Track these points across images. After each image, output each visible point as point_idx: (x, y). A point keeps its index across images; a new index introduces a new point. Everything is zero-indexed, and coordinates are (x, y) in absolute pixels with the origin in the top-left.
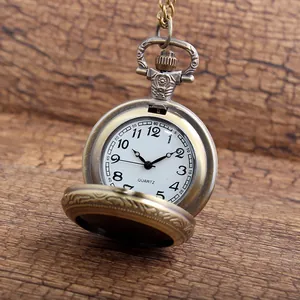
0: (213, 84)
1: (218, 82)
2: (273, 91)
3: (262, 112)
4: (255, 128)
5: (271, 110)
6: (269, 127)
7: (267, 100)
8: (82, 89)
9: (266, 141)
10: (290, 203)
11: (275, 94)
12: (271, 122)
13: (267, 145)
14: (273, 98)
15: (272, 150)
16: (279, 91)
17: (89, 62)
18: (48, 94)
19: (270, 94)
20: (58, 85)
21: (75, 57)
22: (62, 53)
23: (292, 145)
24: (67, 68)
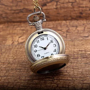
0: (55, 4)
1: (57, 3)
2: (73, 2)
3: (71, 8)
4: (70, 13)
5: (73, 7)
6: (74, 12)
7: (72, 5)
8: (20, 13)
9: (74, 16)
10: (85, 38)
11: (74, 3)
12: (75, 11)
13: (75, 17)
14: (73, 4)
15: (77, 18)
16: (75, 1)
17: (20, 5)
18: (11, 16)
19: (72, 3)
20: (13, 13)
21: (16, 5)
22: (12, 4)
23: (82, 16)
24: (14, 8)
